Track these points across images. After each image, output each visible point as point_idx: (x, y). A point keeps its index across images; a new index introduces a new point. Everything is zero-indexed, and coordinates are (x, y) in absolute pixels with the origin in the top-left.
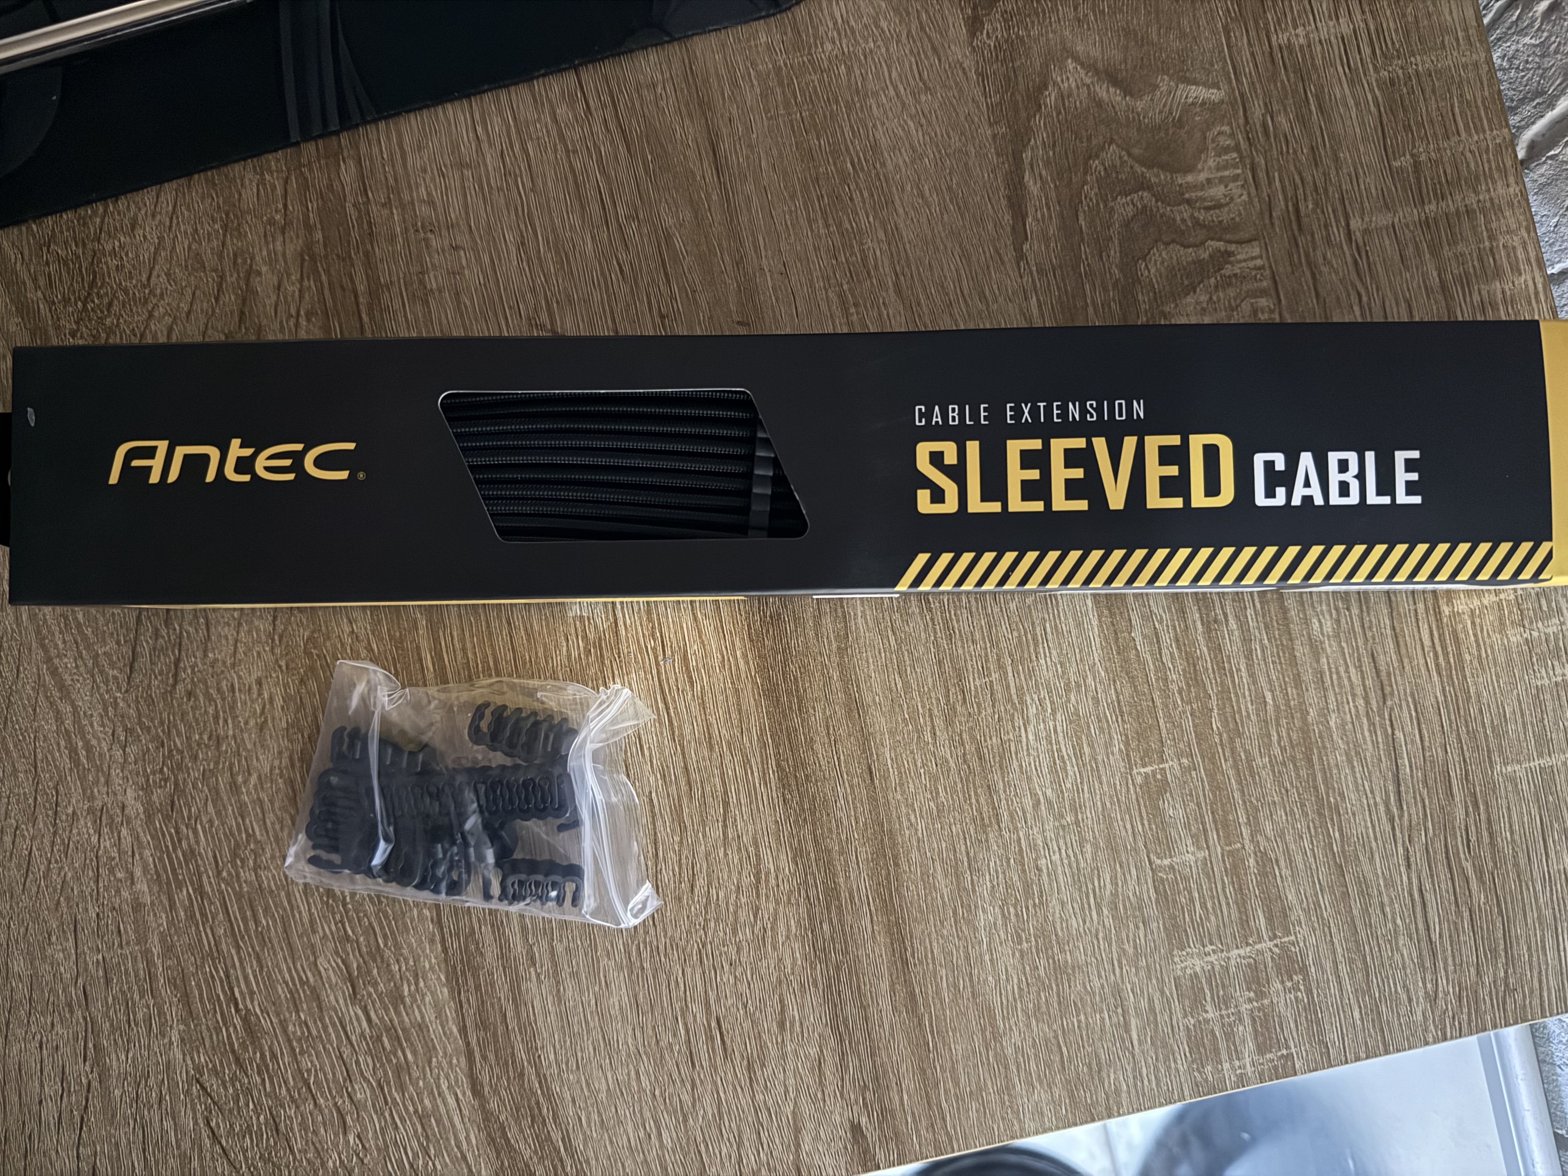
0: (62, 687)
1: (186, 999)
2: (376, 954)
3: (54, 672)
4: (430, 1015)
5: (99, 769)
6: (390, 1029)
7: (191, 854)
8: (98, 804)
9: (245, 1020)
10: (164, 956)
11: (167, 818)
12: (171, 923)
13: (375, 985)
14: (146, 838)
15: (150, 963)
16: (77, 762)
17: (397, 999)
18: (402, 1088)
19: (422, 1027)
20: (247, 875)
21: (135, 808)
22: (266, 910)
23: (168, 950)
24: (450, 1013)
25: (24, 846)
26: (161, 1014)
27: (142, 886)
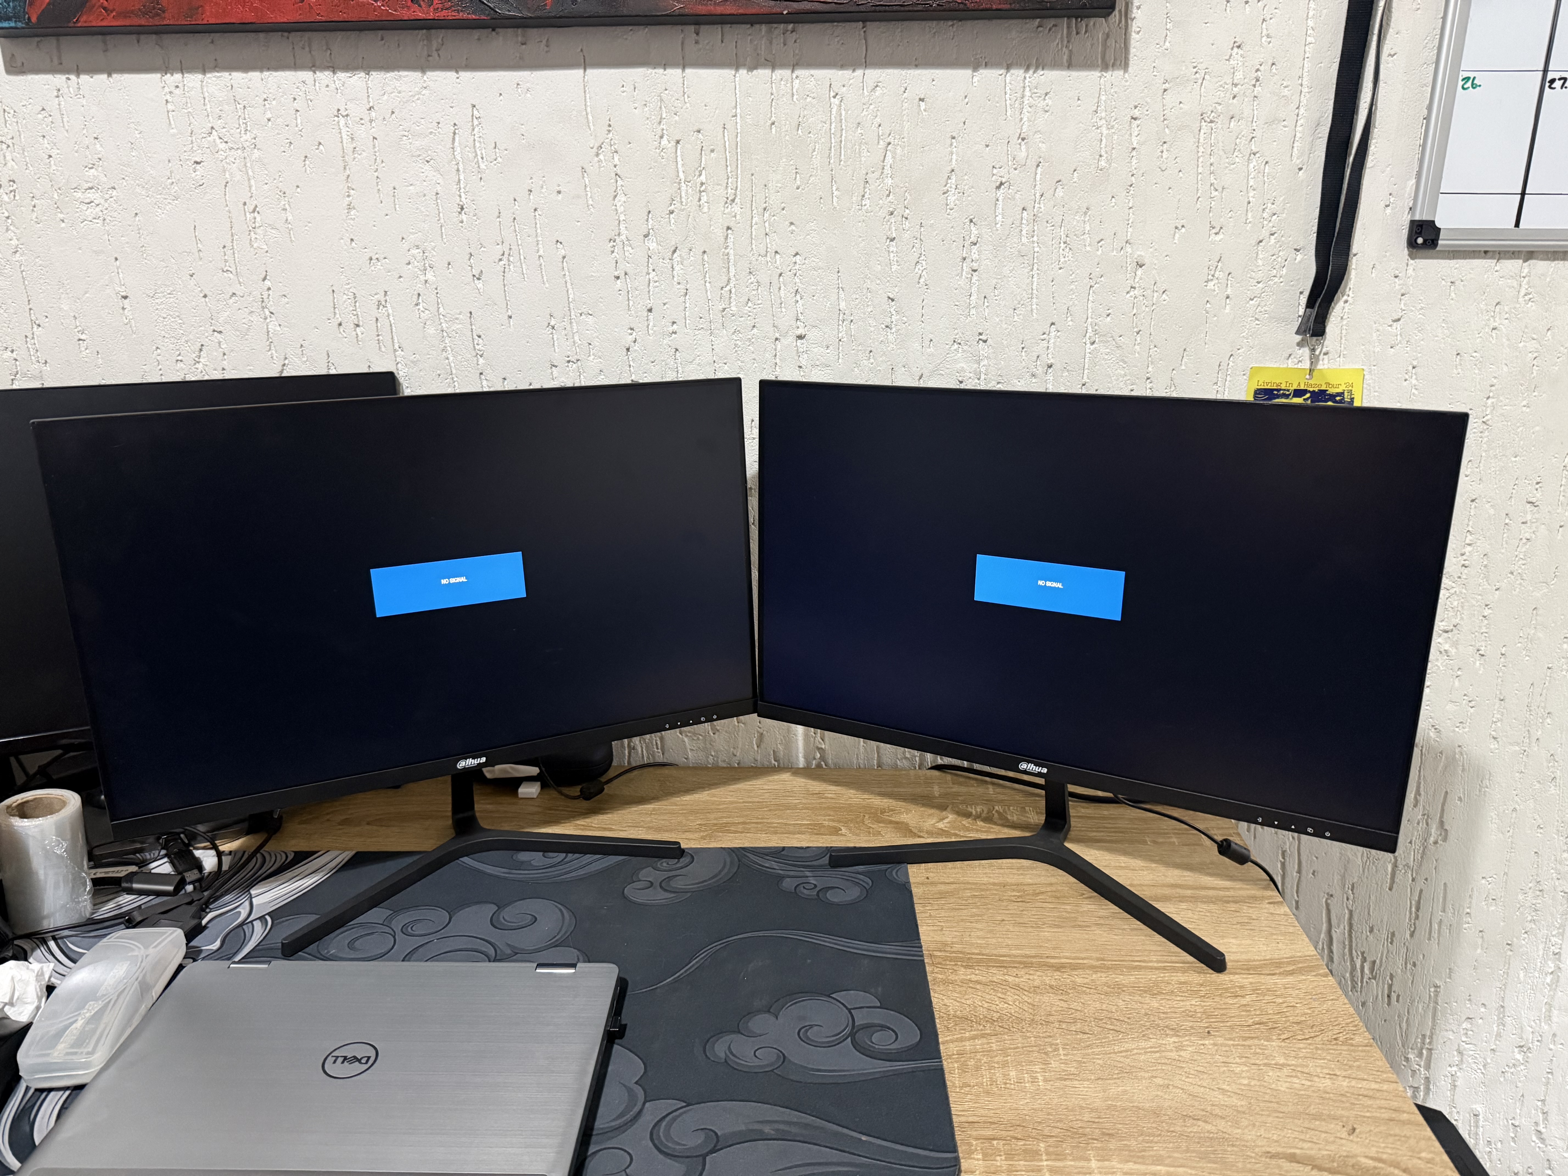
0: (1127, 1051)
1: (1252, 1038)
2: (1226, 989)
3: (1121, 1052)
4: (1247, 981)
5: (1160, 1046)
6: (1253, 990)
7: (1192, 1027)
8: (1173, 1049)
9: (1257, 1024)
10: (1234, 1041)
11: (1178, 1031)
12: (1220, 1037)
13: (1237, 991)
14: (1187, 1038)
15: (1238, 1045)
16: (1157, 1052)
17: (1241, 987)
18: (1276, 991)
19: (1251, 983)
20: (1199, 1015)
21: (1175, 1039)
22: (1212, 1012)
23: (1231, 1039)
24: (1245, 976)
25: (1192, 1072)
26: (1259, 1045)
27: (1207, 1042)
